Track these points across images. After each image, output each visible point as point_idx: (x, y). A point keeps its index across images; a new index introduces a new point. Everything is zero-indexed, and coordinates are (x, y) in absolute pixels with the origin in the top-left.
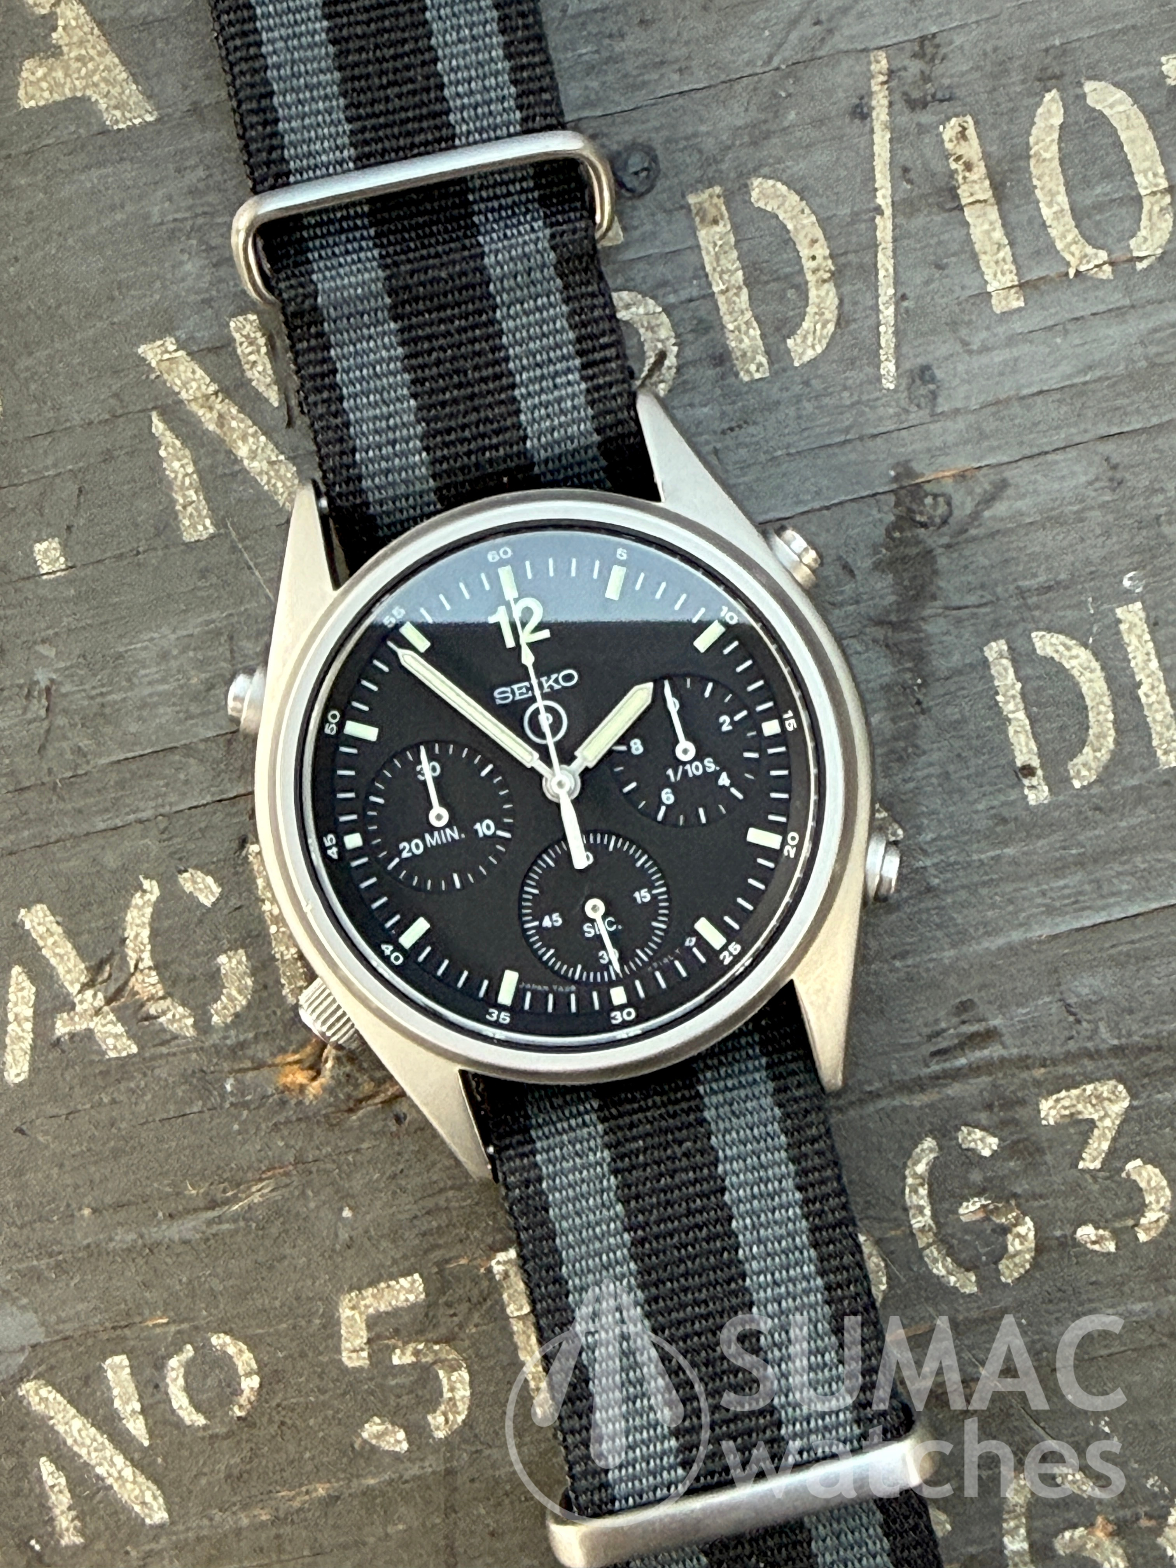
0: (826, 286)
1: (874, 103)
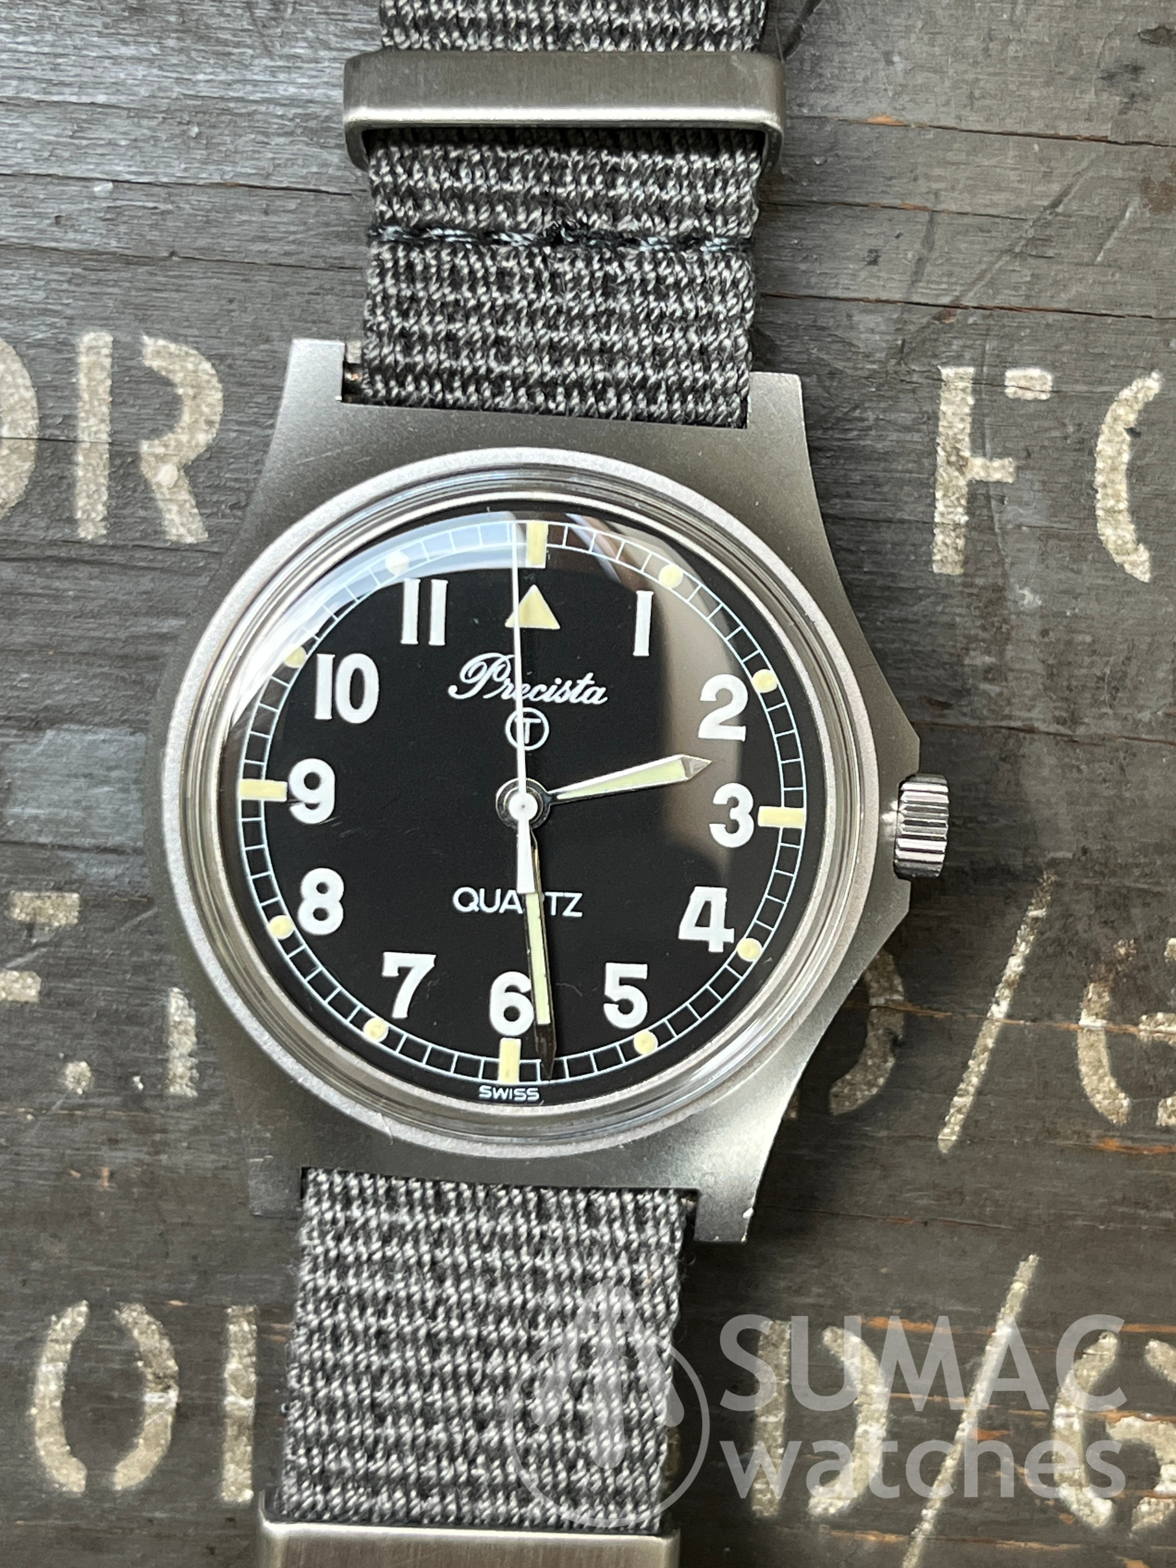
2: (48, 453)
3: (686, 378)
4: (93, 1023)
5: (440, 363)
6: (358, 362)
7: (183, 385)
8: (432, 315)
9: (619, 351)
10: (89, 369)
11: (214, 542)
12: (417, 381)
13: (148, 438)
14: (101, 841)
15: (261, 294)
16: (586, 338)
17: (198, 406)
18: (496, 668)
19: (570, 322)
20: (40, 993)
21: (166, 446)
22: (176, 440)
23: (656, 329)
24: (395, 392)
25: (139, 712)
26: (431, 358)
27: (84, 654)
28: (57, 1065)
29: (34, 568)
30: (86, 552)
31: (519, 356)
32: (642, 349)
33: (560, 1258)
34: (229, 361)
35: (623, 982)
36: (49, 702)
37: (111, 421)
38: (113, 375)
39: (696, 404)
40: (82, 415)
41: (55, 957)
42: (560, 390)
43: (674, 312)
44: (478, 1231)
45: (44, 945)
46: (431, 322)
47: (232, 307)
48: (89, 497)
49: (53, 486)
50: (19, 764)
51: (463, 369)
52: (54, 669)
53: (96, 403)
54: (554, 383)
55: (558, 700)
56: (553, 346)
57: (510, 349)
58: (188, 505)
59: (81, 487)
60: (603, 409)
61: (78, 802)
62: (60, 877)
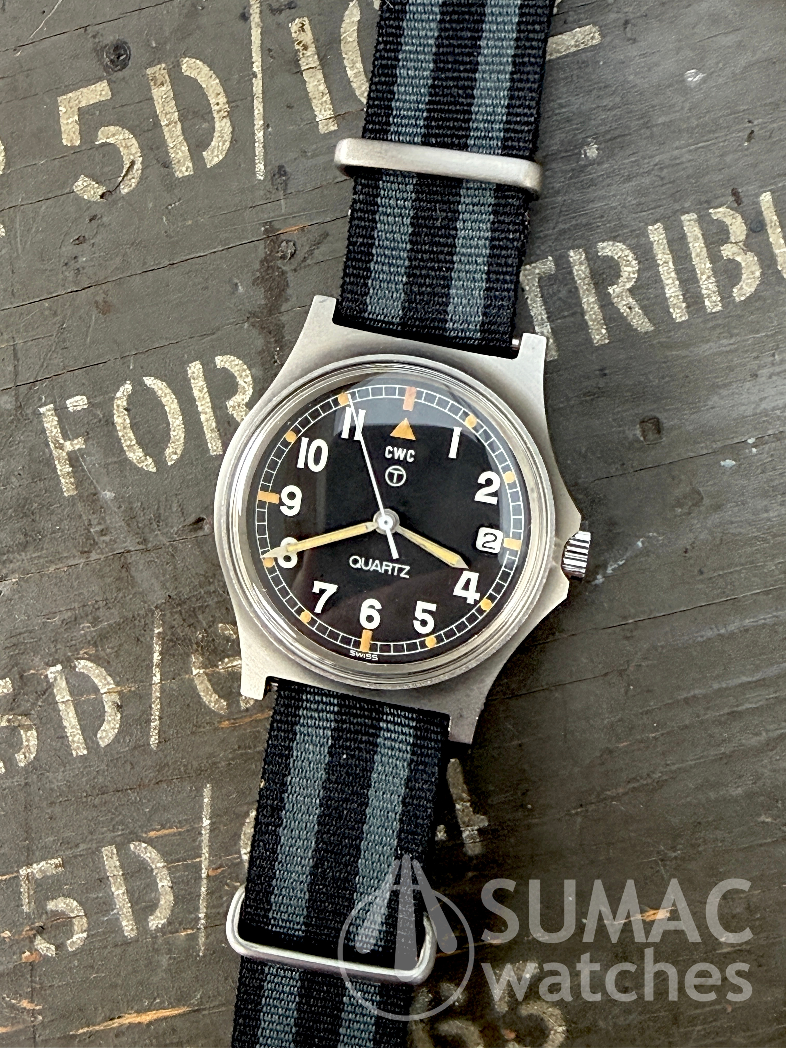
0: (225, 120)
1: (251, 11)
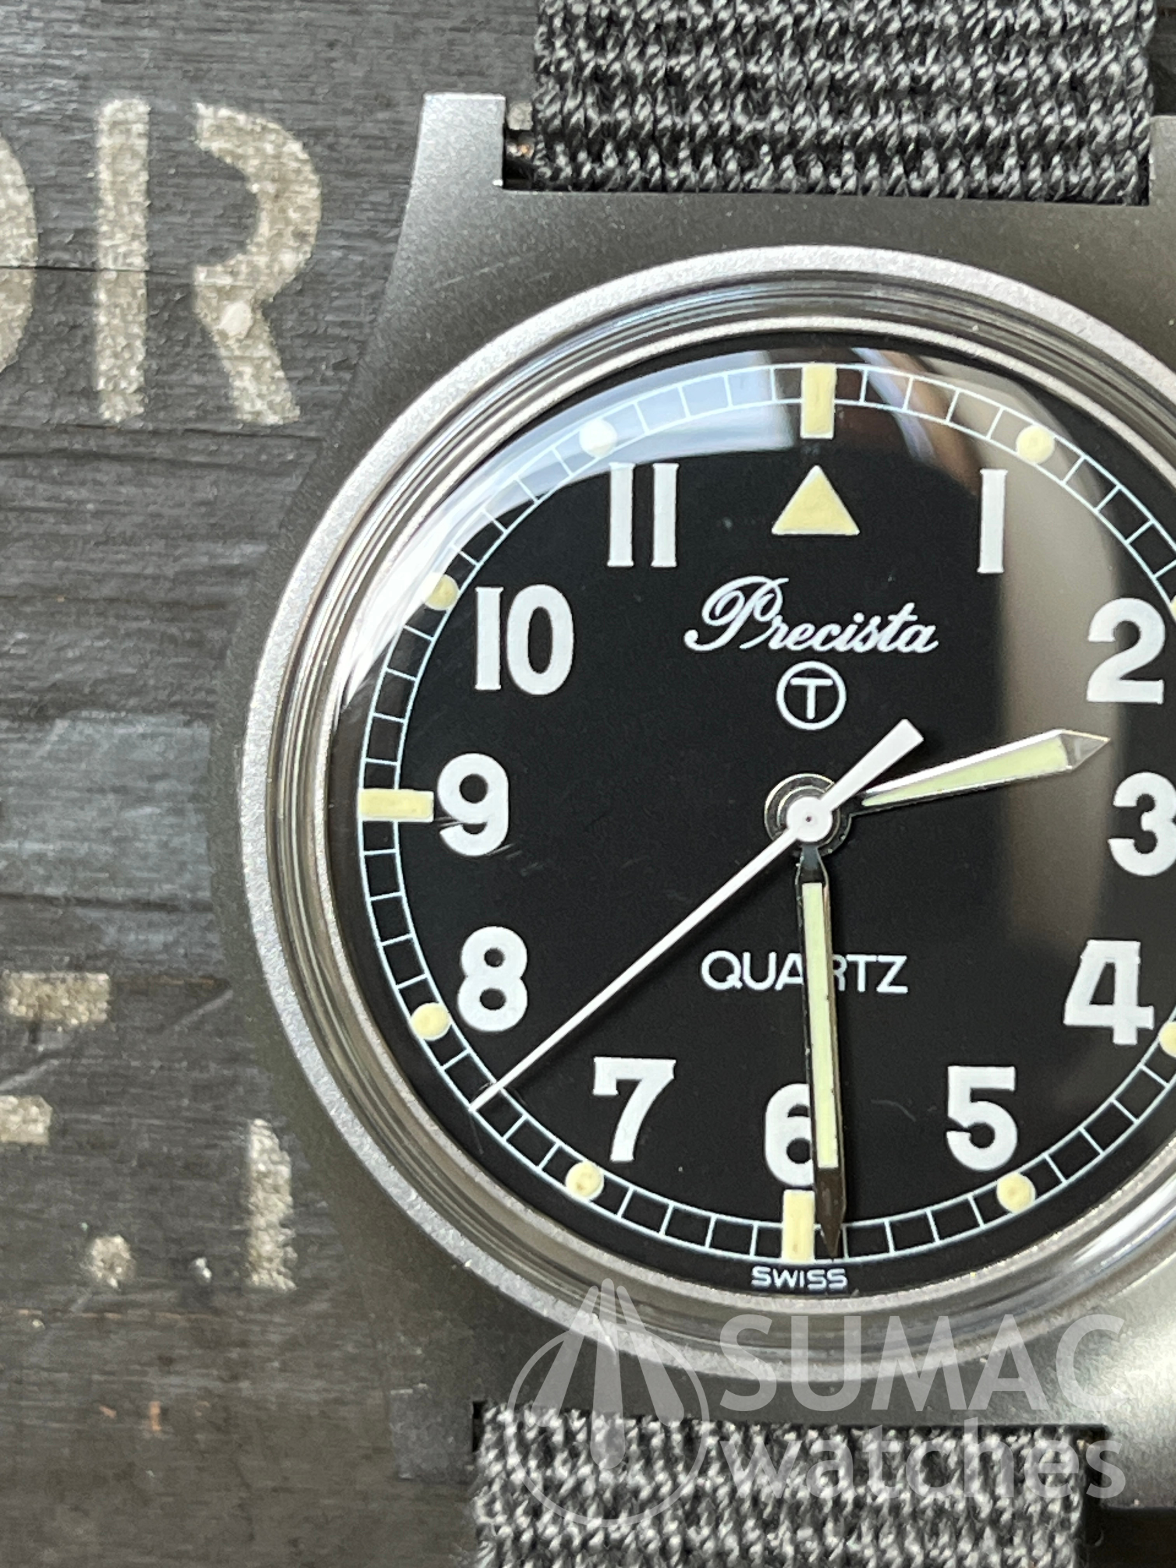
2: (52, 289)
3: (1050, 128)
4: (133, 1174)
5: (657, 121)
6: (528, 126)
7: (258, 178)
8: (643, 45)
9: (940, 90)
10: (114, 158)
11: (310, 422)
12: (621, 150)
13: (206, 262)
14: (142, 892)
15: (378, 33)
16: (888, 72)
17: (283, 211)
18: (758, 600)
19: (861, 49)
20: (51, 1129)
21: (234, 274)
22: (250, 264)
23: (999, 53)
24: (587, 168)
25: (197, 690)
26: (643, 113)
27: (111, 601)
28: (78, 1241)
29: (32, 467)
30: (114, 443)
31: (781, 105)
32: (978, 84)
33: (887, 1540)
34: (330, 139)
35: (977, 1095)
36: (58, 676)
37: (148, 236)
38: (150, 166)
39: (1066, 170)
40: (104, 228)
41: (72, 1074)
42: (848, 156)
43: (1027, 24)
44: (755, 1499)
45: (55, 1054)
46: (641, 54)
47: (333, 54)
48: (116, 355)
49: (61, 340)
50: (15, 773)
51: (694, 128)
52: (64, 626)
53: (125, 209)
54: (837, 146)
55: (859, 647)
56: (835, 87)
57: (767, 95)
58: (268, 365)
59: (104, 341)
60: (917, 184)
61: (105, 831)
62: (80, 949)
